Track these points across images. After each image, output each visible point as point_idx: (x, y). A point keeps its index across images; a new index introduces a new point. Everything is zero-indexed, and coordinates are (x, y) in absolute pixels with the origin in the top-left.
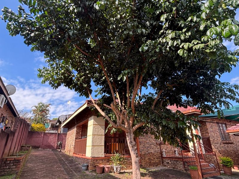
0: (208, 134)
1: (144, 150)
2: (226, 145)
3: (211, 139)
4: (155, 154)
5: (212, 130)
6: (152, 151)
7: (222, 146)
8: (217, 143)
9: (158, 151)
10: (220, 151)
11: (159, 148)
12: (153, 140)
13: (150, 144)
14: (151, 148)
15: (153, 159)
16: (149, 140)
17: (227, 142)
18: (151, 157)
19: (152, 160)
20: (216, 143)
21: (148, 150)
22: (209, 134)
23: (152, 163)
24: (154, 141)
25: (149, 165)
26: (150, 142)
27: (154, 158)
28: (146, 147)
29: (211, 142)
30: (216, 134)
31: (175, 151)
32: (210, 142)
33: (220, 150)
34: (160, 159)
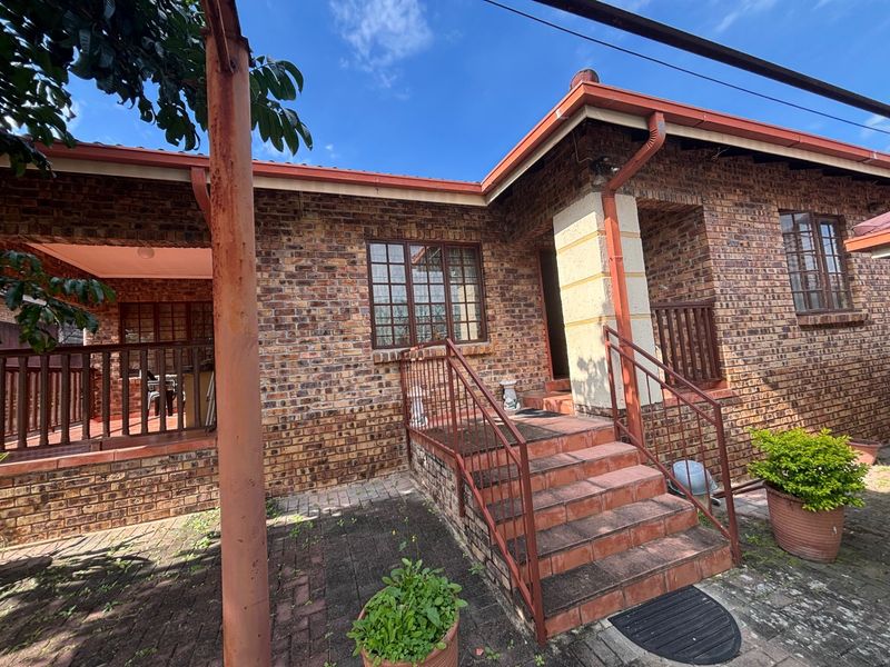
0: (709, 280)
1: (274, 405)
2: (821, 337)
3: (720, 313)
4: (360, 417)
5: (739, 257)
6: (342, 403)
7: (796, 342)
8: (765, 331)
9: (389, 398)
10: (772, 373)
11: (395, 382)
12: (350, 344)
13: (328, 369)
14: (329, 391)
15: (342, 442)
16: (319, 346)
17: (834, 318)
18: (327, 436)
19: (332, 449)
20: (753, 332)
21: (309, 401)
22: (716, 284)
23: (332, 466)
24: (359, 351)
25: (314, 479)
26: (329, 355)
27: (353, 440)
28: (290, 387)
29: (722, 327)
30: (767, 278)
31: (502, 389)
32: (714, 330)
33: (776, 365)
34: (393, 440)
